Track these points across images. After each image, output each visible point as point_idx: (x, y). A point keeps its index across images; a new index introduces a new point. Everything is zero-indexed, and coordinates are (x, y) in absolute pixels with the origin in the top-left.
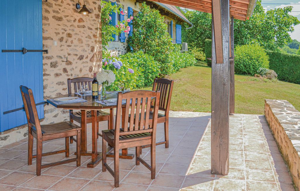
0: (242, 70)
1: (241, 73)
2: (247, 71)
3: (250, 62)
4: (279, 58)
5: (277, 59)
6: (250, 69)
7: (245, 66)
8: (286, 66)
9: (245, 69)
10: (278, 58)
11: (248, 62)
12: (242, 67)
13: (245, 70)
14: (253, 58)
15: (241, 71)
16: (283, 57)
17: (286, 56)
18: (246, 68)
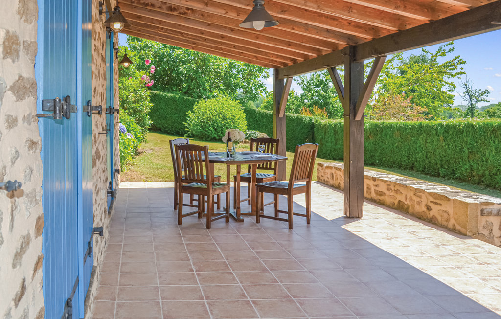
0: (212, 134)
1: (209, 139)
2: (219, 136)
3: (223, 122)
4: (254, 117)
5: (251, 119)
6: (222, 133)
7: (216, 130)
8: (264, 127)
9: (215, 133)
10: (252, 117)
11: (221, 123)
12: (211, 131)
13: (216, 135)
14: (227, 117)
15: (209, 137)
16: (259, 115)
17: (263, 113)
18: (218, 132)
